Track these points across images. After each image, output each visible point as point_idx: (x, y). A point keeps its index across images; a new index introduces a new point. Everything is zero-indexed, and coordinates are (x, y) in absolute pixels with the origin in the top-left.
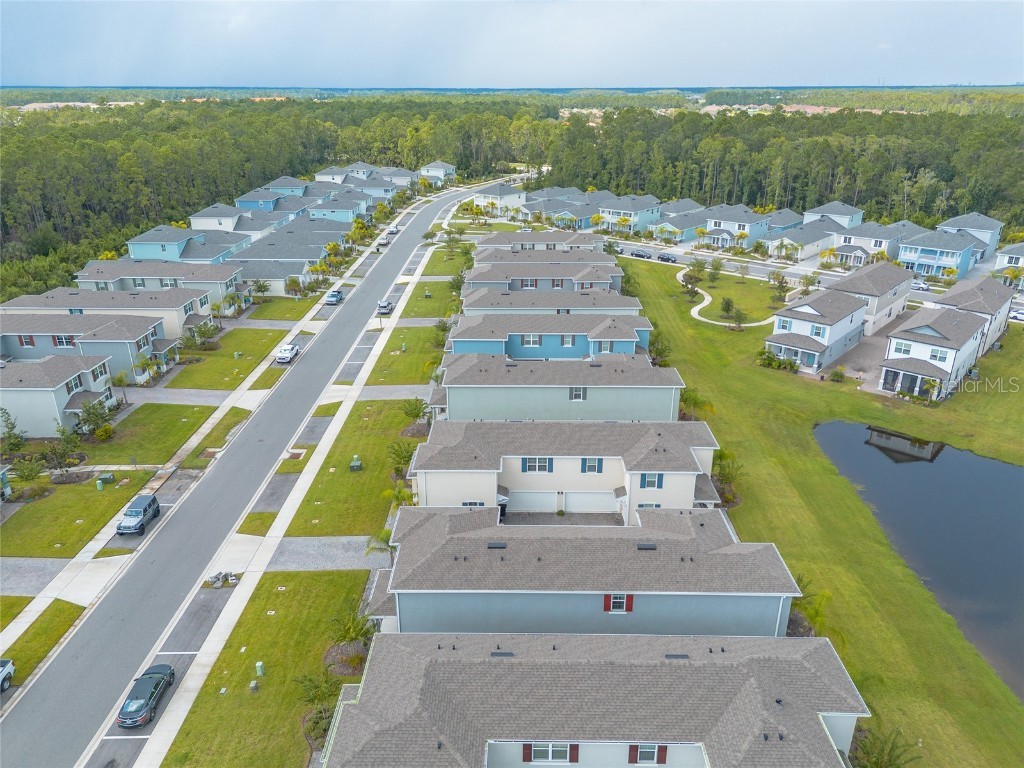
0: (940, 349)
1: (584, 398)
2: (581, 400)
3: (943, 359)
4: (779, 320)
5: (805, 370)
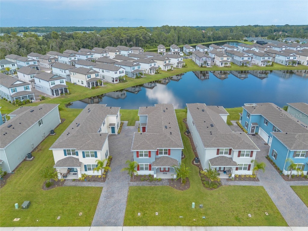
1: (42, 123)
3: (63, 82)
4: (11, 89)
5: (33, 101)
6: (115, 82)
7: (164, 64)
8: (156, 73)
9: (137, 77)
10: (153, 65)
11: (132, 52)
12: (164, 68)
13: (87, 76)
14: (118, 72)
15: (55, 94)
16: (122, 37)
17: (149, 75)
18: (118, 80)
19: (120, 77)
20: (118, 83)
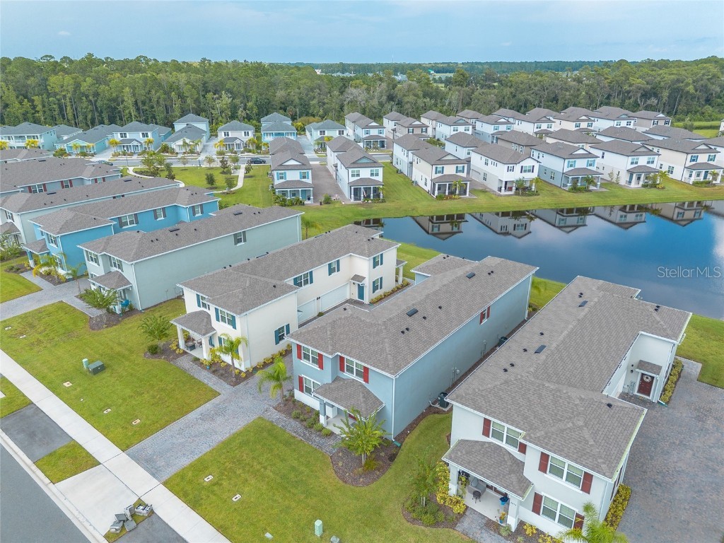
0: (375, 169)
1: (245, 241)
2: (243, 243)
3: (377, 175)
4: (277, 173)
5: (307, 202)
6: (503, 192)
7: (689, 164)
8: (645, 186)
9: (575, 189)
10: (643, 161)
11: (629, 124)
12: (686, 174)
13: (434, 167)
14: (518, 168)
15: (353, 196)
16: (630, 86)
17: (621, 187)
18: (514, 188)
19: (520, 180)
20: (511, 195)
